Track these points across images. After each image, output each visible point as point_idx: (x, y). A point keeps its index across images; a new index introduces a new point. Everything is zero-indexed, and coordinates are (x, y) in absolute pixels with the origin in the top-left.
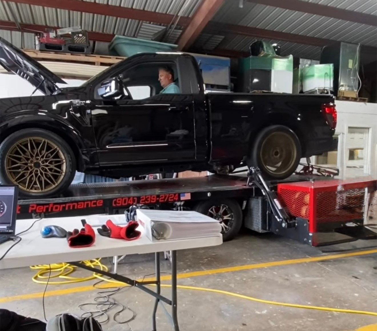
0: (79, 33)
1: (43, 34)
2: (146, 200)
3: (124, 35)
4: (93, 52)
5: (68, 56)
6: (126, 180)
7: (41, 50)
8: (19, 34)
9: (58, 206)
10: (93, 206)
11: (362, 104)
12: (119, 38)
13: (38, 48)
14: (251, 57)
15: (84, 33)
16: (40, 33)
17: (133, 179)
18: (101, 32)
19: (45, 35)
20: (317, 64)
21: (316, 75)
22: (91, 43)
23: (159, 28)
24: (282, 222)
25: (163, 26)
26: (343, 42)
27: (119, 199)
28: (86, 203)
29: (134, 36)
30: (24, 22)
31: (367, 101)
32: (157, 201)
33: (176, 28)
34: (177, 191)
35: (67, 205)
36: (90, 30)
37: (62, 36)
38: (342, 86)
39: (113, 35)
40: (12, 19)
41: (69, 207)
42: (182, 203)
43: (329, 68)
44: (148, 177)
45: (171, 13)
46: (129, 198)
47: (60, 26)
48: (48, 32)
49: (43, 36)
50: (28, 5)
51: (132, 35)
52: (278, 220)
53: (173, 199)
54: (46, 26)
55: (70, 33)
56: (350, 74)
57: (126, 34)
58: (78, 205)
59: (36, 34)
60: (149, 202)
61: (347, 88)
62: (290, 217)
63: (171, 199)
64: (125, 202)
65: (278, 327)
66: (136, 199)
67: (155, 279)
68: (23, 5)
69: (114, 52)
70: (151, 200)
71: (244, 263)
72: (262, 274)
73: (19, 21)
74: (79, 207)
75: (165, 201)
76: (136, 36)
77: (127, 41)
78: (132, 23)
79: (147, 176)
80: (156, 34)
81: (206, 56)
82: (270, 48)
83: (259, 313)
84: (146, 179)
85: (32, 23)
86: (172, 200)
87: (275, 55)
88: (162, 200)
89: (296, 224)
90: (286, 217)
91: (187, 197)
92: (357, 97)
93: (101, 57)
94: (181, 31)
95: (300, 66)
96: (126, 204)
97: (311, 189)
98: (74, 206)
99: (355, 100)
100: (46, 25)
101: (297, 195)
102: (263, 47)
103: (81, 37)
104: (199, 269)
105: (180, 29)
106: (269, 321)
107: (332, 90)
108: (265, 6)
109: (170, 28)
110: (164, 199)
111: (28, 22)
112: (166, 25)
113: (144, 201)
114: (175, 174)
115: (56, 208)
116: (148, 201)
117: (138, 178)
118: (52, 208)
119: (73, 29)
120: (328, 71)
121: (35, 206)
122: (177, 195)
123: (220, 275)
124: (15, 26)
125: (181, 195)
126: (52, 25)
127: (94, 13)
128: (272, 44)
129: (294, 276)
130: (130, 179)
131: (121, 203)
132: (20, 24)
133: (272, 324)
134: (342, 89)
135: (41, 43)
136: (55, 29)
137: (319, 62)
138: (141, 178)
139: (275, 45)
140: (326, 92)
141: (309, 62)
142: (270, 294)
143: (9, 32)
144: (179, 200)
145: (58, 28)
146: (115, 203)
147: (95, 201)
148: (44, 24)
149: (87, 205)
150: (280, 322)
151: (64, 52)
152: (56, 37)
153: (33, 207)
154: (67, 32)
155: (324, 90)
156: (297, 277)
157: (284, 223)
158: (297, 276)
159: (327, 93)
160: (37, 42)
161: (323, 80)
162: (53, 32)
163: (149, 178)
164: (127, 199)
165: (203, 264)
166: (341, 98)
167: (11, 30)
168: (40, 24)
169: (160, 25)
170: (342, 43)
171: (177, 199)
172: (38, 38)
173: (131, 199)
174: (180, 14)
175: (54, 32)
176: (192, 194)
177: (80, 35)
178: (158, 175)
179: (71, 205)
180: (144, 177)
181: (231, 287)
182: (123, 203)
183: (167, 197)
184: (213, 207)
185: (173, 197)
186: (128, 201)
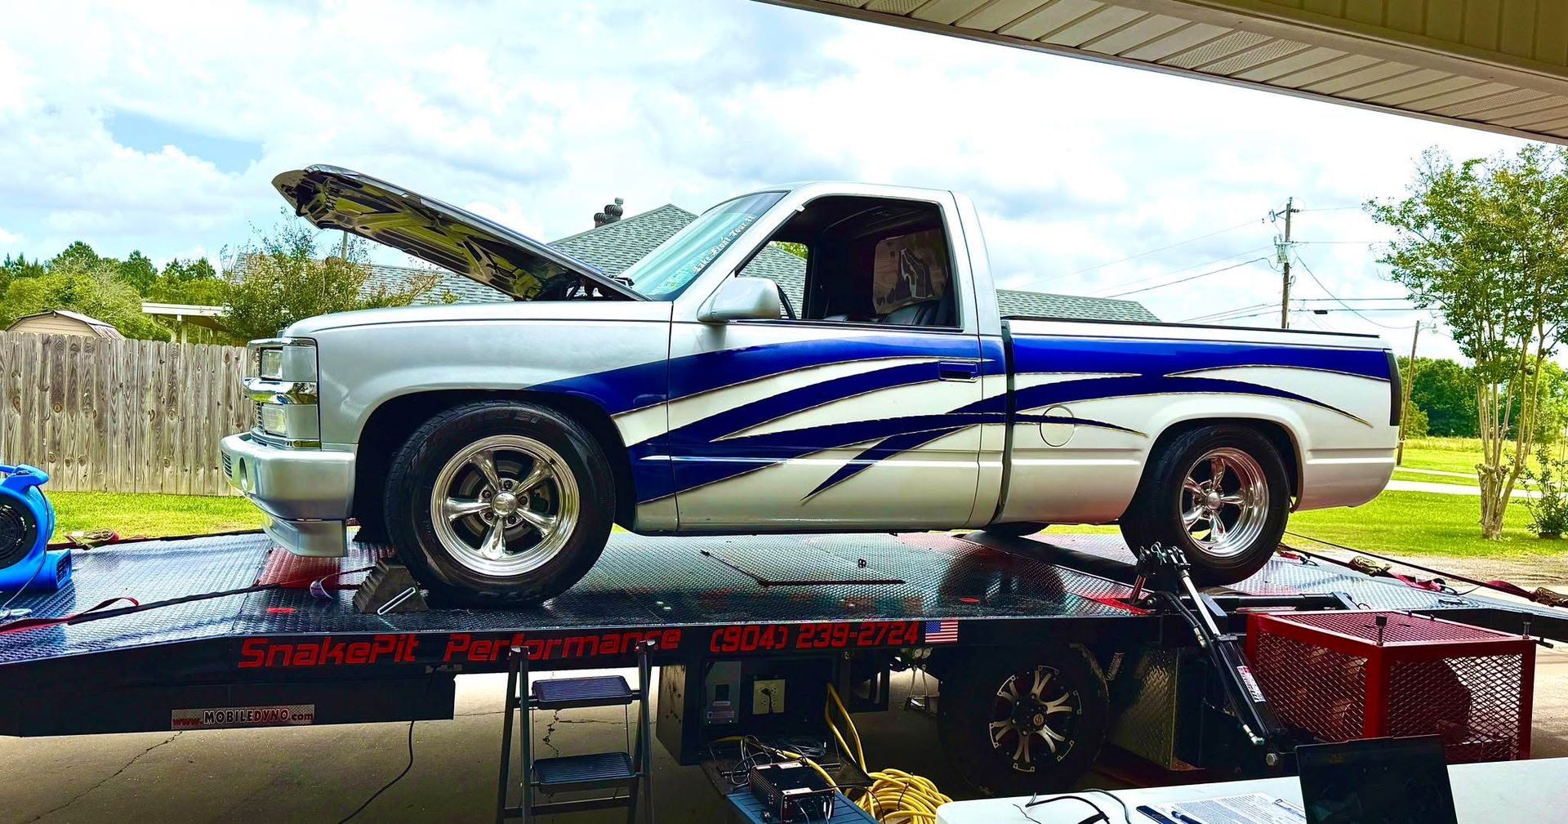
2: (817, 636)
24: (1265, 749)
41: (574, 647)
46: (764, 628)
52: (1255, 740)
53: (902, 637)
60: (822, 644)
63: (895, 638)
64: (749, 643)
66: (784, 630)
70: (832, 637)
96: (753, 647)
110: (873, 638)
113: (811, 640)
122: (915, 626)
131: (737, 643)
146: (720, 642)
149: (632, 642)
164: (758, 630)
171: (913, 638)
173: (771, 631)
179: (581, 640)
182: (744, 642)
183: (883, 631)
184: (1012, 678)
185: (900, 632)
186: (761, 636)
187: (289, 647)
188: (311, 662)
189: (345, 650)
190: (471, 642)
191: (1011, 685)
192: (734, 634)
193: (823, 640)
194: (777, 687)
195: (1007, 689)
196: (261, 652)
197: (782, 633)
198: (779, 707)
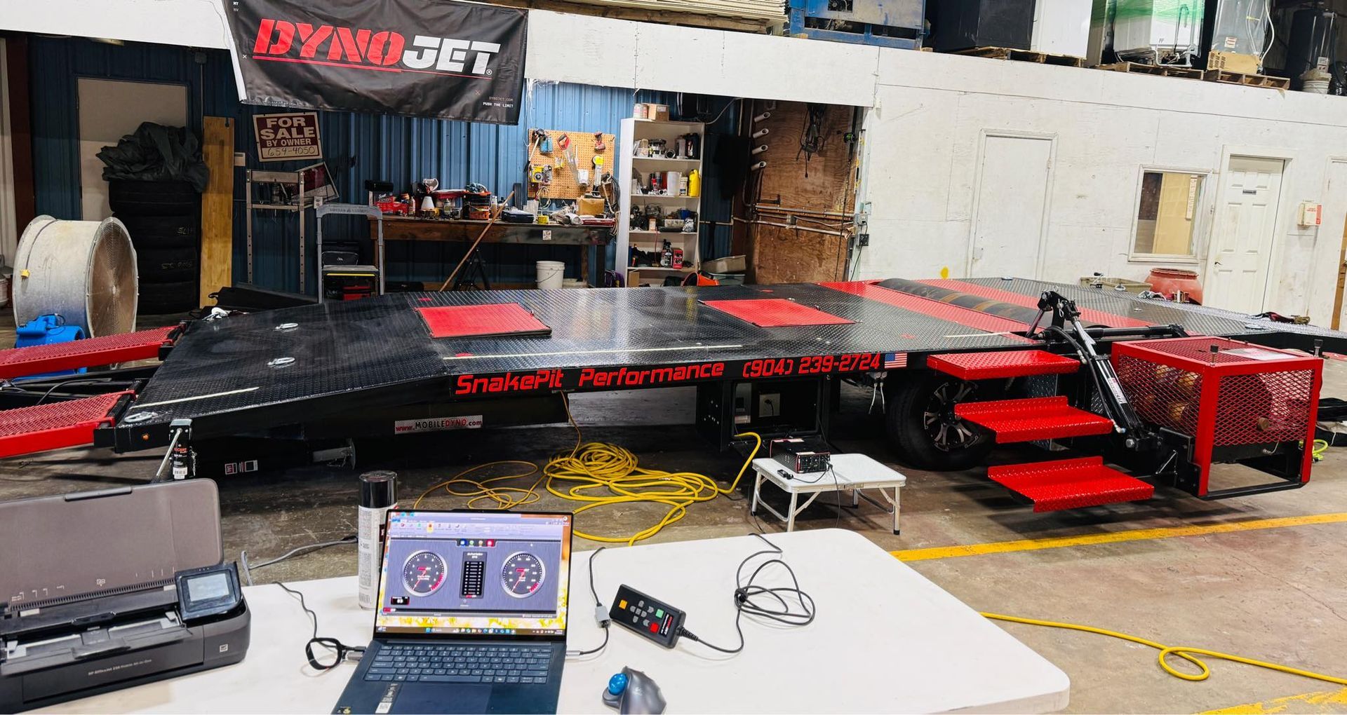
2: (813, 365)
9: (637, 373)
10: (703, 375)
11: (1274, 92)
21: (1158, 10)
27: (758, 362)
28: (690, 368)
31: (1287, 85)
32: (835, 369)
35: (654, 372)
41: (657, 376)
42: (884, 375)
46: (777, 360)
52: (1118, 430)
53: (869, 364)
58: (672, 371)
60: (817, 370)
63: (864, 365)
64: (768, 370)
66: (791, 362)
70: (822, 366)
75: (851, 369)
86: (867, 368)
88: (845, 366)
89: (1158, 444)
91: (900, 361)
92: (1258, 72)
96: (770, 373)
98: (666, 374)
99: (1255, 81)
107: (1195, 52)
110: (850, 366)
113: (808, 368)
115: (632, 378)
118: (624, 378)
121: (592, 371)
122: (878, 358)
125: (888, 357)
131: (760, 371)
144: (881, 369)
146: (749, 370)
147: (707, 366)
149: (693, 372)
153: (588, 374)
155: (1175, 50)
157: (1131, 437)
159: (1183, 61)
161: (1174, 23)
164: (773, 362)
166: (1217, 75)
171: (876, 366)
173: (782, 362)
176: (911, 356)
179: (662, 371)
182: (764, 371)
183: (856, 360)
184: (946, 384)
185: (868, 361)
186: (775, 367)
187: (486, 381)
188: (499, 389)
189: (519, 381)
190: (596, 373)
191: (944, 389)
192: (757, 365)
193: (816, 368)
194: (775, 398)
195: (940, 392)
196: (469, 384)
197: (789, 364)
198: (777, 413)
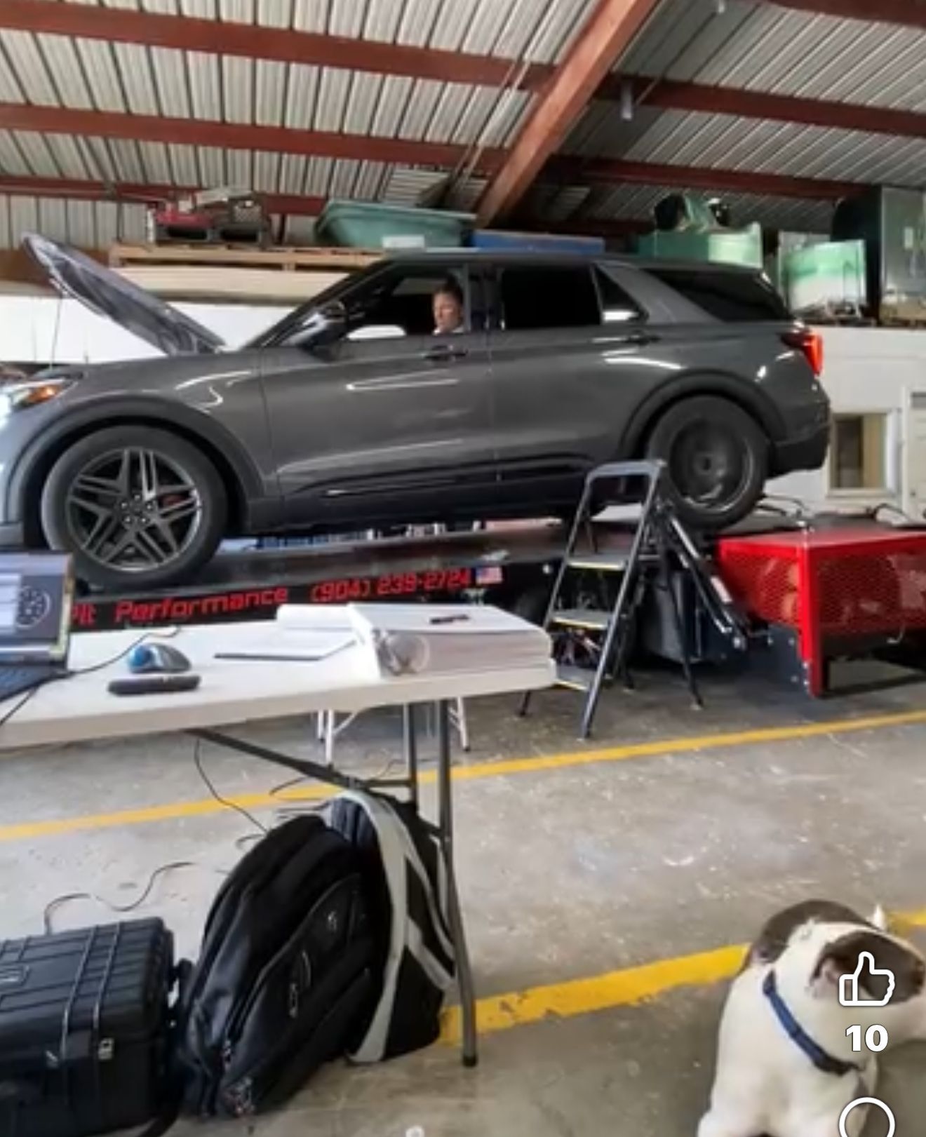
0: (245, 199)
1: (164, 205)
2: (394, 584)
3: (351, 197)
4: (280, 240)
5: (222, 253)
6: (358, 538)
7: (160, 242)
8: (111, 207)
9: (184, 604)
12: (337, 206)
13: (152, 238)
14: (656, 233)
15: (258, 198)
16: (156, 203)
17: (376, 536)
18: (298, 192)
19: (169, 206)
20: (823, 241)
21: (822, 267)
22: (276, 218)
23: (434, 179)
24: (732, 635)
25: (444, 171)
26: (890, 185)
28: (248, 595)
29: (375, 200)
30: (123, 178)
32: (420, 588)
33: (473, 176)
34: (469, 562)
35: (206, 601)
36: (272, 190)
37: (207, 207)
38: (891, 292)
39: (327, 198)
40: (97, 177)
41: (210, 606)
42: (481, 592)
43: (854, 250)
44: (413, 531)
45: (463, 141)
46: (351, 581)
47: (205, 184)
48: (174, 200)
49: (164, 210)
50: (131, 143)
51: (371, 197)
52: (723, 630)
53: (458, 582)
54: (174, 187)
55: (225, 199)
56: (908, 263)
57: (356, 194)
58: (230, 600)
59: (151, 204)
60: (400, 591)
61: (904, 298)
62: (755, 623)
63: (455, 582)
64: (340, 592)
65: (721, 899)
66: (367, 583)
67: (405, 775)
68: (121, 143)
69: (327, 237)
70: (405, 584)
71: (644, 737)
72: (684, 766)
73: (112, 178)
74: (233, 606)
75: (440, 586)
76: (379, 197)
77: (358, 212)
78: (371, 169)
79: (410, 527)
80: (424, 192)
81: (546, 236)
82: (704, 210)
83: (672, 864)
84: (408, 534)
85: (140, 180)
86: (457, 585)
87: (716, 225)
88: (430, 583)
89: (770, 641)
90: (741, 623)
91: (494, 576)
93: (297, 251)
94: (484, 182)
95: (780, 250)
96: (344, 596)
97: (802, 550)
98: (221, 603)
100: (174, 183)
101: (771, 566)
102: (683, 208)
103: (249, 208)
104: (528, 754)
105: (483, 177)
106: (699, 885)
107: (864, 303)
108: (684, 112)
109: (460, 173)
110: (436, 584)
111: (132, 180)
112: (449, 168)
113: (389, 588)
114: (476, 525)
115: (180, 609)
116: (397, 587)
117: (387, 533)
118: (170, 610)
119: (234, 190)
120: (852, 259)
121: (131, 605)
122: (468, 573)
123: (578, 768)
124: (104, 189)
125: (479, 572)
126: (186, 184)
127: (281, 151)
128: (707, 199)
129: (769, 771)
130: (370, 534)
131: (331, 593)
132: (115, 186)
133: (705, 892)
134: (889, 300)
135: (159, 226)
136: (191, 191)
137: (827, 237)
138: (394, 533)
139: (715, 201)
140: (848, 308)
141: (802, 238)
142: (704, 817)
143: (89, 203)
144: (474, 585)
145: (200, 188)
146: (319, 593)
147: (270, 592)
148: (168, 182)
149: (252, 599)
150: (726, 888)
151: (213, 243)
152: (194, 210)
153: (125, 608)
154: (217, 199)
155: (844, 303)
156: (778, 774)
157: (737, 636)
158: (776, 770)
160: (151, 224)
161: (840, 280)
162: (187, 199)
163: (415, 533)
164: (346, 584)
165: (538, 742)
166: (888, 322)
167: (95, 198)
168: (158, 181)
169: (436, 170)
170: (885, 190)
171: (467, 581)
172: (154, 215)
173: (356, 584)
174: (482, 142)
175: (190, 198)
176: (506, 570)
177: (249, 203)
178: (436, 526)
179: (216, 600)
180: (403, 531)
181: (604, 799)
182: (337, 593)
183: (443, 577)
185: (457, 578)
186: (350, 588)
192: (328, 587)
197: (366, 585)
